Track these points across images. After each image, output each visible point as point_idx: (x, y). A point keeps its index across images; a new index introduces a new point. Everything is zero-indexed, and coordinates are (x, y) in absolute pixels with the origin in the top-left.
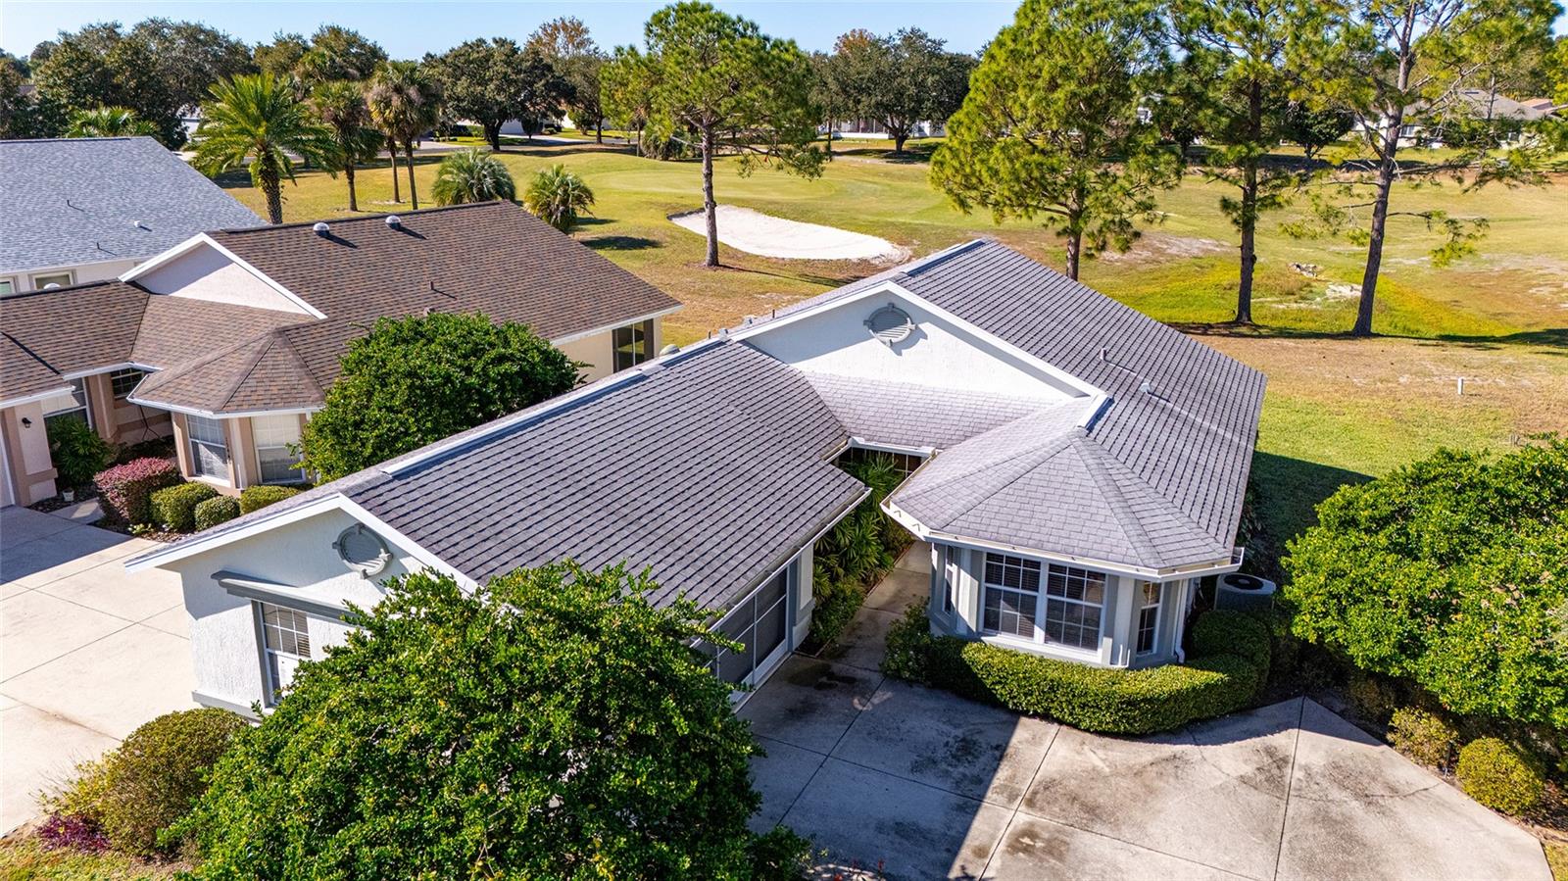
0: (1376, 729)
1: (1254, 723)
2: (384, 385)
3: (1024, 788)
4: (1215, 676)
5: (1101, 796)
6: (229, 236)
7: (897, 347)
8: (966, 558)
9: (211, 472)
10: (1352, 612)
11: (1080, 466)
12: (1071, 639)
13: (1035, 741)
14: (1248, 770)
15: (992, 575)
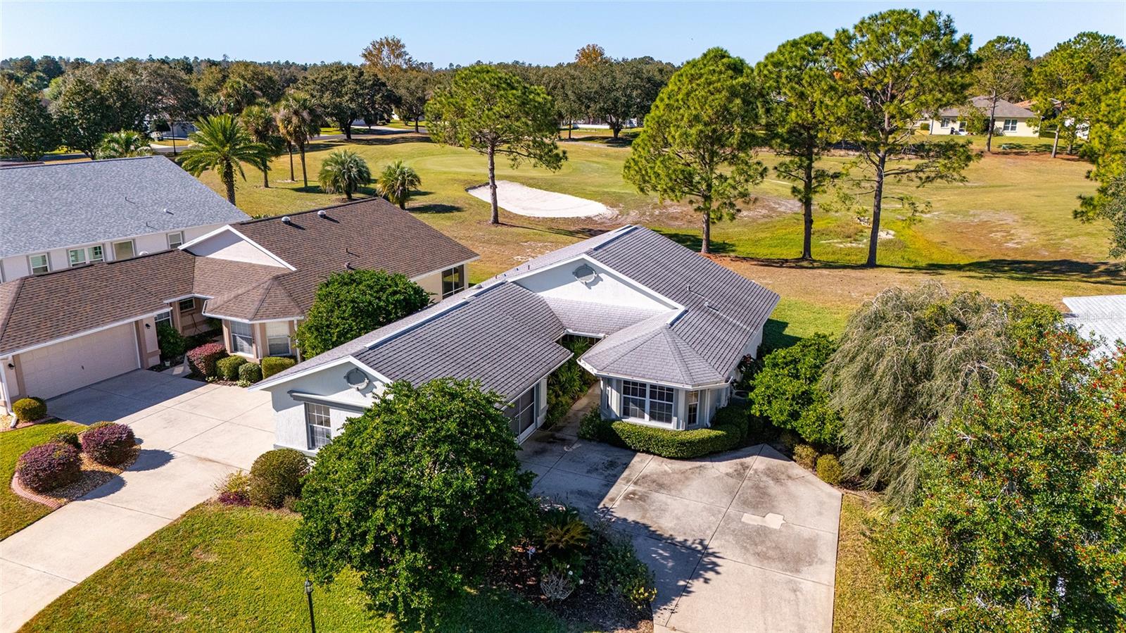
2: (339, 307)
3: (634, 478)
4: (720, 432)
5: (666, 481)
6: (241, 226)
7: (589, 285)
8: (614, 383)
9: (242, 350)
10: (774, 402)
11: (665, 343)
12: (660, 419)
13: (642, 461)
14: (730, 471)
15: (626, 391)
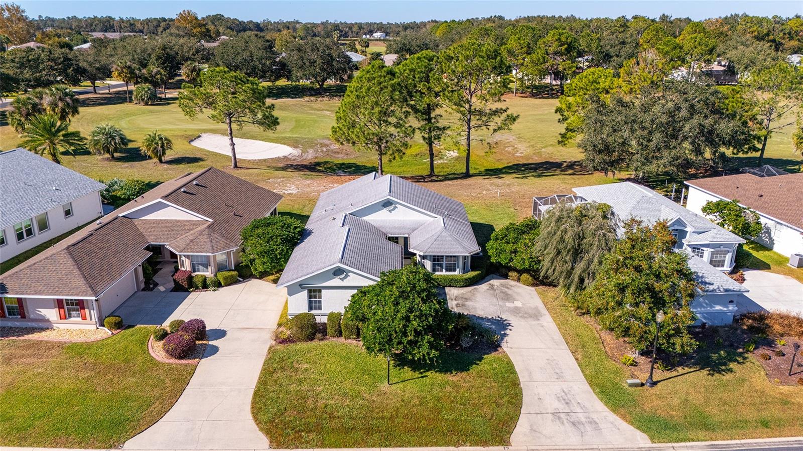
0: (506, 277)
1: (486, 280)
3: (453, 298)
4: (479, 272)
5: (466, 296)
7: (390, 211)
8: (429, 258)
10: (501, 255)
12: (450, 271)
13: (450, 291)
14: (488, 288)
15: (434, 260)
